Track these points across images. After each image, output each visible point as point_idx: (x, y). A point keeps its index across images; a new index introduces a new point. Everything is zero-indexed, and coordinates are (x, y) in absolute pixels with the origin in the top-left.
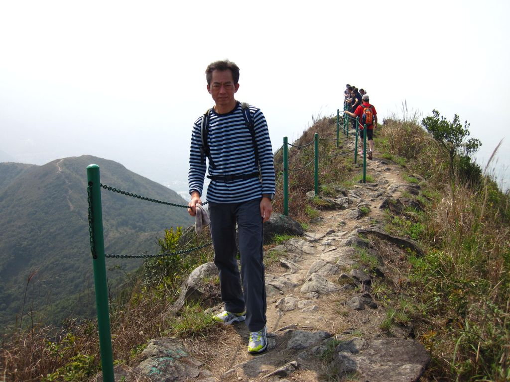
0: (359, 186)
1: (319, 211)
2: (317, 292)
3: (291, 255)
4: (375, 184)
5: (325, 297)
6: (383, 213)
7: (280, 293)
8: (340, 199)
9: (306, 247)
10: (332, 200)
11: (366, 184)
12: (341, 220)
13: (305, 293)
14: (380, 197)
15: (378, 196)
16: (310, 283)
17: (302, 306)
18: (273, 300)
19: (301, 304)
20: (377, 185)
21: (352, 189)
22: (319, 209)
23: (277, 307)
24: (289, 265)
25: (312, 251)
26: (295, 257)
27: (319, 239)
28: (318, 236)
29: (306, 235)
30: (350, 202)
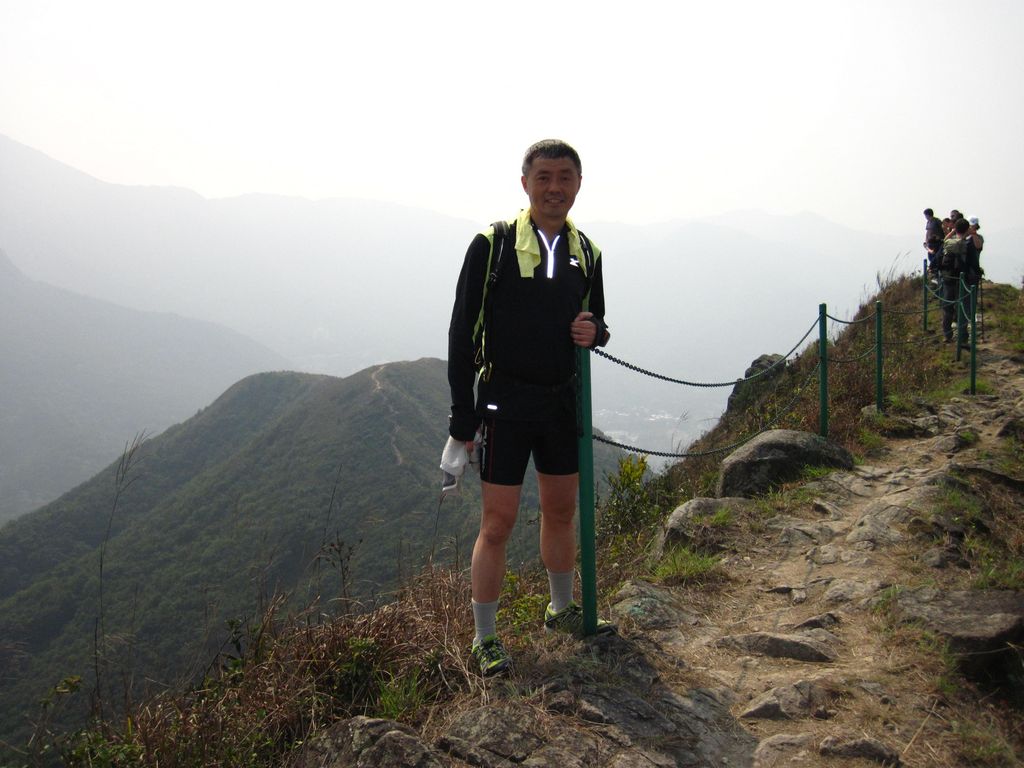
0: (962, 400)
1: (884, 439)
2: (872, 541)
3: (832, 496)
4: (993, 396)
5: (884, 549)
6: (1002, 444)
7: (813, 543)
8: (923, 419)
9: (857, 486)
10: (910, 420)
11: (977, 396)
12: (922, 452)
13: (853, 543)
14: (1001, 418)
15: (997, 416)
16: (861, 528)
17: (848, 558)
18: (802, 551)
19: (846, 555)
20: (997, 398)
21: (947, 403)
22: (883, 435)
23: (807, 558)
24: (828, 507)
25: (868, 491)
26: (839, 498)
27: (881, 476)
28: (878, 471)
29: (858, 470)
30: (942, 426)
